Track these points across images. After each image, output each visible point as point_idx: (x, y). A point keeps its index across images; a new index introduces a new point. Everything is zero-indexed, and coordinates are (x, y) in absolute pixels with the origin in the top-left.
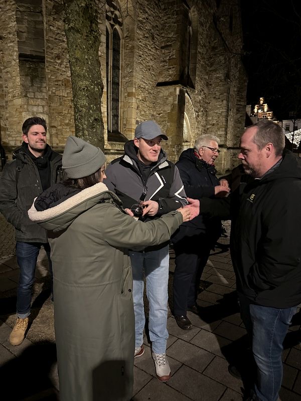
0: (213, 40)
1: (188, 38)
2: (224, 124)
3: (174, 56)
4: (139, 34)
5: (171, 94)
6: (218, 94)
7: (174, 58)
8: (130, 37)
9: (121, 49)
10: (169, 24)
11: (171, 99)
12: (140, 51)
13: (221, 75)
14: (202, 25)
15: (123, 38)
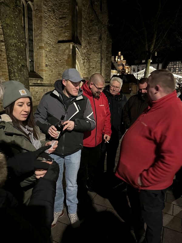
0: (91, 15)
1: (76, 14)
2: (100, 67)
3: (68, 24)
4: (45, 8)
5: (67, 48)
6: (95, 49)
7: (68, 26)
8: (39, 10)
9: (33, 17)
10: (64, 4)
11: (67, 51)
12: (46, 19)
13: (96, 38)
14: (84, 5)
15: (34, 10)
